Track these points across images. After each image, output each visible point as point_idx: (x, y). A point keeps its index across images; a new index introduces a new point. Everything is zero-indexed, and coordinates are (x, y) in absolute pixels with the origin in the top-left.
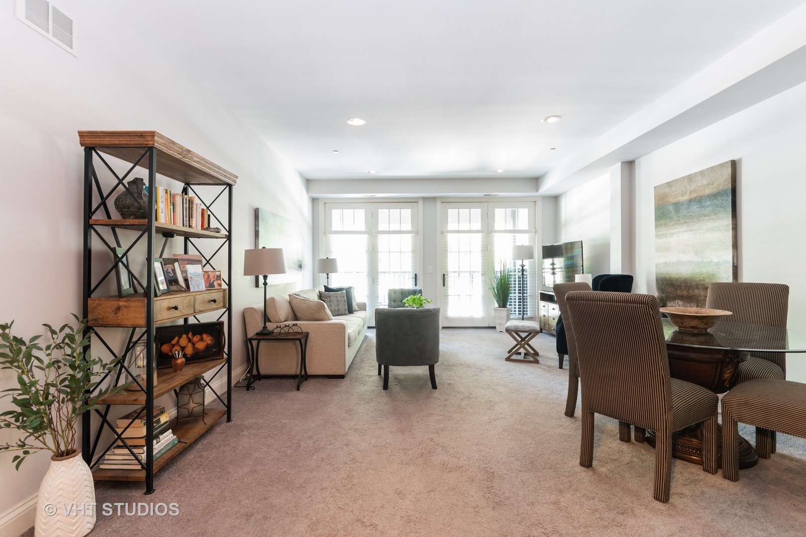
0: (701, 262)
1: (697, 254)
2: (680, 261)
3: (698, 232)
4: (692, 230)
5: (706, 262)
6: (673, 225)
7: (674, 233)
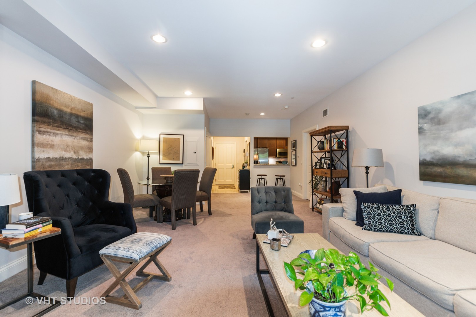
0: (77, 159)
1: (75, 153)
2: (62, 157)
3: (76, 138)
4: (72, 136)
5: (81, 159)
6: (57, 127)
7: (58, 134)
